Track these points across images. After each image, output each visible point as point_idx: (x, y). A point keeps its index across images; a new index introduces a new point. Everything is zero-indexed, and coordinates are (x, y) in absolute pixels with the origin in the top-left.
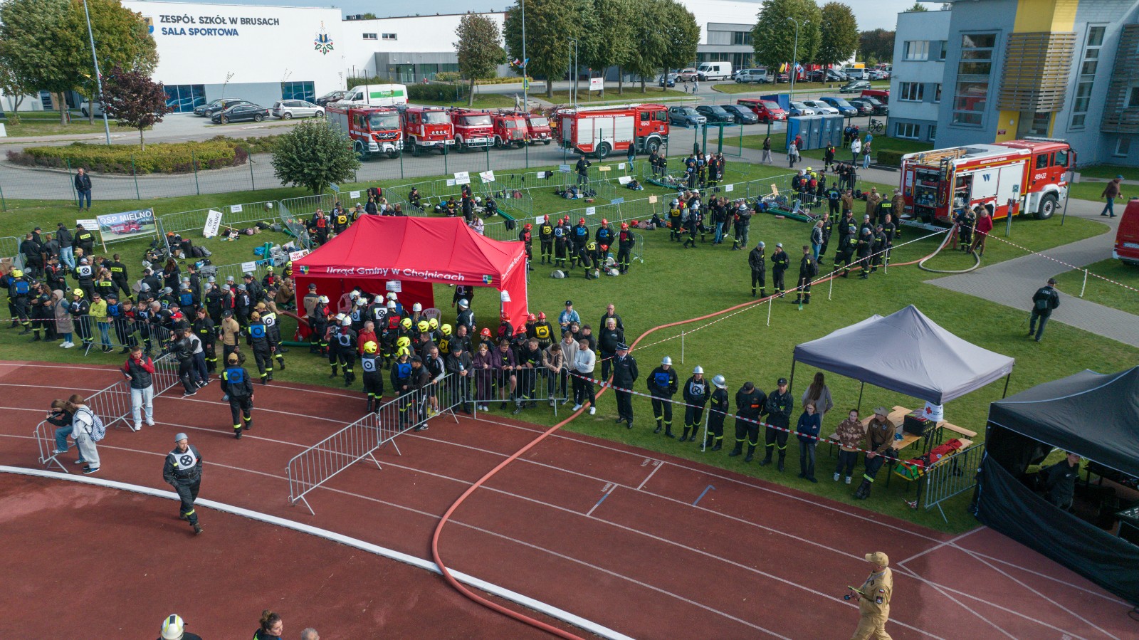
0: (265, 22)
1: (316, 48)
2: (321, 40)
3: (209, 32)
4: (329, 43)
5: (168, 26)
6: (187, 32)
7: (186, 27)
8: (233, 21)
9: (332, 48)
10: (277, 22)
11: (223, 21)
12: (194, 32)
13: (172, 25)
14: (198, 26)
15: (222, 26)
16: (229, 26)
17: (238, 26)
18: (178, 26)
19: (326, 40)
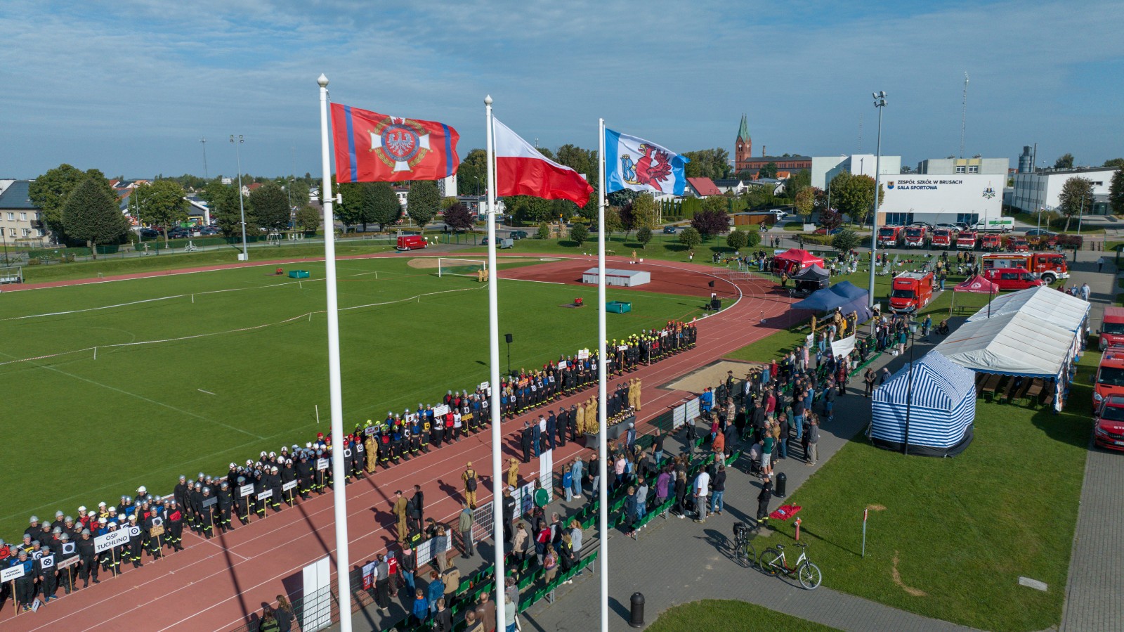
0: (954, 182)
1: (983, 196)
2: (987, 191)
3: (921, 188)
4: (992, 192)
5: (901, 185)
7: (910, 186)
8: (936, 182)
9: (994, 195)
10: (961, 182)
11: (930, 182)
12: (913, 188)
14: (916, 185)
15: (929, 185)
16: (933, 185)
17: (938, 185)
18: (906, 185)
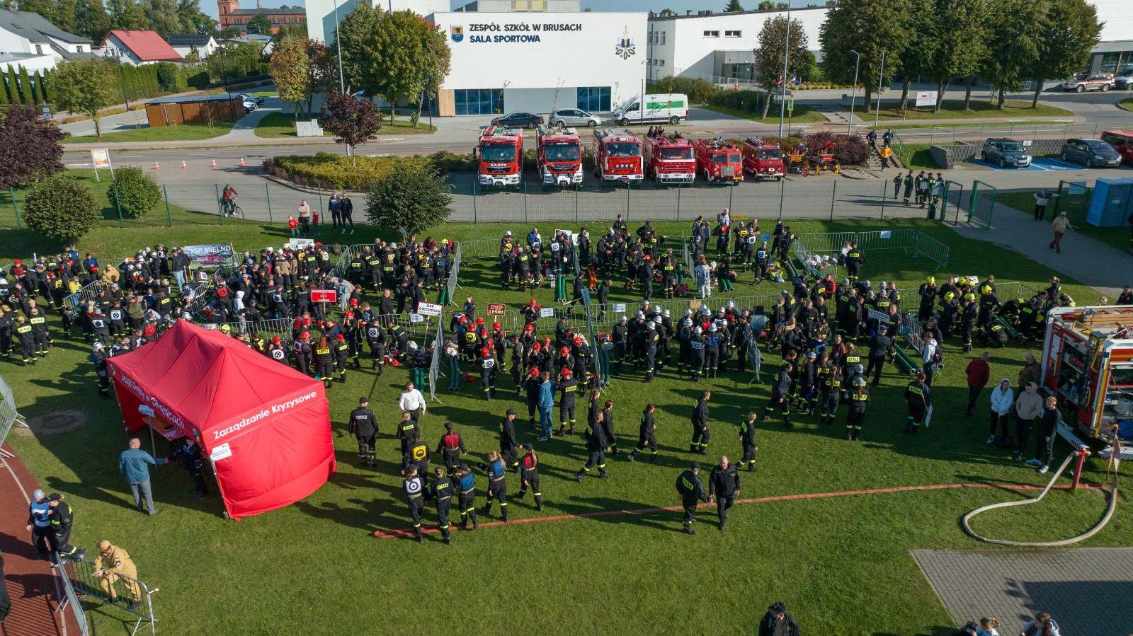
0: (568, 28)
1: (617, 53)
2: (623, 45)
3: (512, 39)
4: (631, 48)
5: (475, 34)
6: (493, 39)
7: (492, 34)
8: (537, 28)
9: (634, 53)
10: (579, 27)
11: (527, 28)
12: (499, 39)
13: (479, 33)
14: (504, 33)
15: (525, 33)
16: (532, 33)
17: (541, 33)
18: (485, 34)
19: (628, 45)
